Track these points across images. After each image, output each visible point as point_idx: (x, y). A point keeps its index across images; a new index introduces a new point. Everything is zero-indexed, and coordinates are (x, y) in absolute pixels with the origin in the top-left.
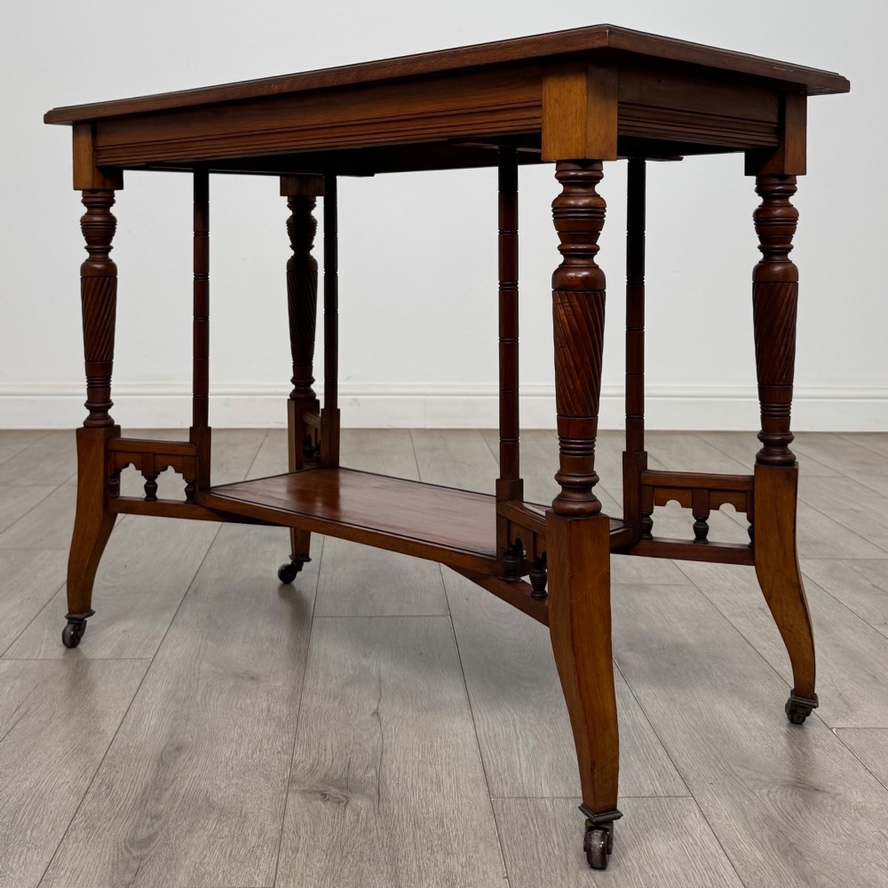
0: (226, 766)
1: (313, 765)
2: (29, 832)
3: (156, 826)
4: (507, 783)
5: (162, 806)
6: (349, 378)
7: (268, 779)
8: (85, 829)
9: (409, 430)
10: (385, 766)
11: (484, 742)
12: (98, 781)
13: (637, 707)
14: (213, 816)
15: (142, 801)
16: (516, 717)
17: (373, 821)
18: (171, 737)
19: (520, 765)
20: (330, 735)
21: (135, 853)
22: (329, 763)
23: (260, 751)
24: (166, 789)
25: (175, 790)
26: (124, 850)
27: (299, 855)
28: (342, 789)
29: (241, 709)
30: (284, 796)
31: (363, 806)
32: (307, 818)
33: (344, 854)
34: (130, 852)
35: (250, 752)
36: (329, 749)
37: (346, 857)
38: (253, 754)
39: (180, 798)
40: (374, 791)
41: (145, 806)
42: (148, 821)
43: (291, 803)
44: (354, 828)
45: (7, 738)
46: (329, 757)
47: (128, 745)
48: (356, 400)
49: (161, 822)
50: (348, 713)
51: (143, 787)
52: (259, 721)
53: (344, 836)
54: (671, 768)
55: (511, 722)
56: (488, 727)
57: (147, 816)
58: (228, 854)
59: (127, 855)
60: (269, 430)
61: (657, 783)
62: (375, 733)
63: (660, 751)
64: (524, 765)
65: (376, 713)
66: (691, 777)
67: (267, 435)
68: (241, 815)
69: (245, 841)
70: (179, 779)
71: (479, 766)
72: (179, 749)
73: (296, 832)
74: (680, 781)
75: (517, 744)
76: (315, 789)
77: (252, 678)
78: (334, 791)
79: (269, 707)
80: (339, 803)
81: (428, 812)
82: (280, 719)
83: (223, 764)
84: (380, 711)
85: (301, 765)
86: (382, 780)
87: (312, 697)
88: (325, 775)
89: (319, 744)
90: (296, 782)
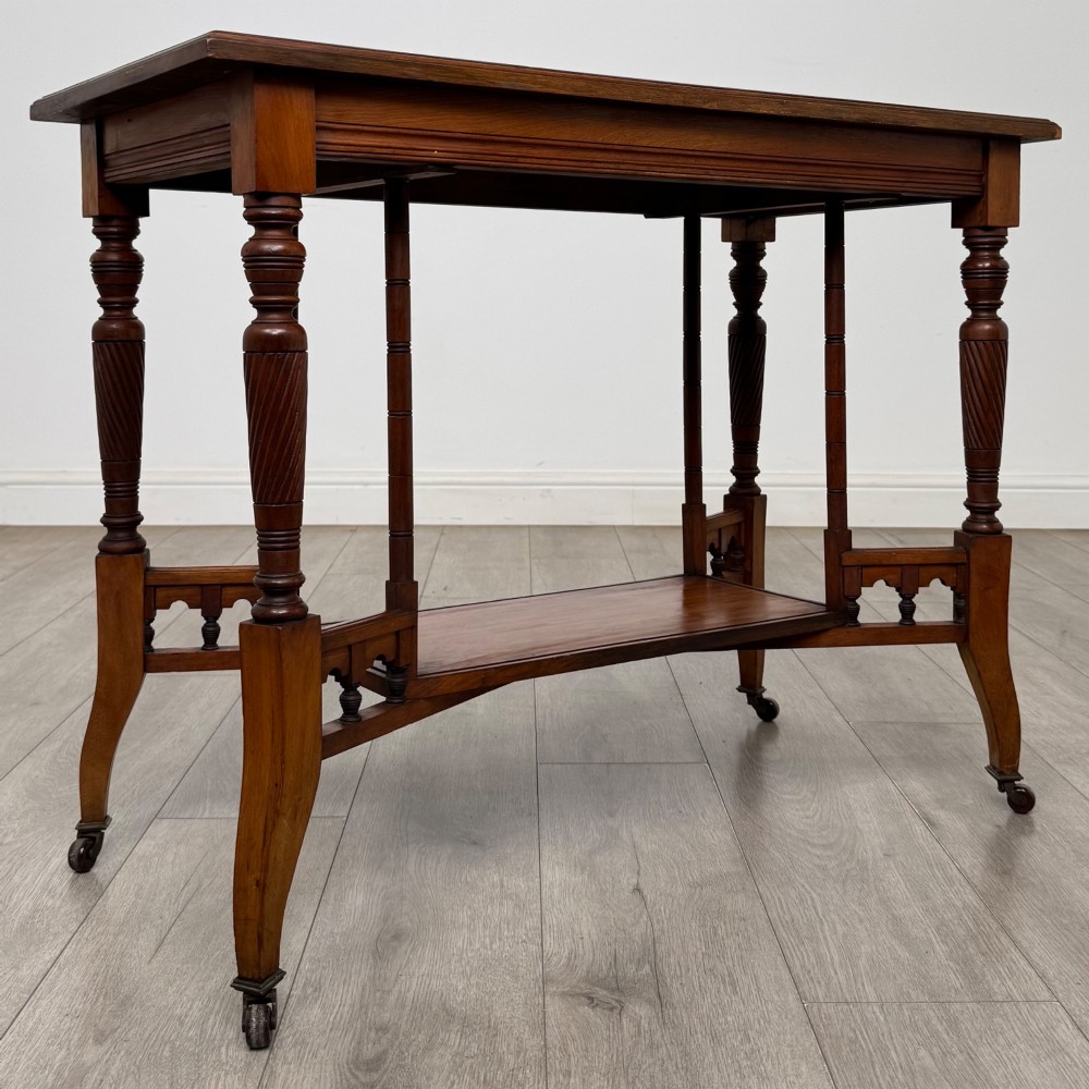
0: (460, 960)
1: (569, 959)
2: (223, 1049)
3: (384, 1041)
4: (819, 983)
5: (388, 1015)
7: (516, 978)
8: (294, 1046)
9: (614, 527)
10: (661, 961)
11: (781, 929)
12: (301, 980)
14: (455, 1027)
15: (361, 1007)
16: (815, 896)
17: (659, 1034)
18: (385, 920)
20: (585, 919)
21: (363, 1079)
22: (589, 957)
23: (500, 940)
24: (389, 991)
25: (400, 992)
26: (348, 1074)
27: (572, 1081)
28: (612, 991)
29: (467, 883)
30: (541, 1001)
31: (642, 1014)
32: (574, 1030)
33: (630, 1080)
34: (356, 1077)
36: (586, 937)
37: (634, 1082)
38: (491, 943)
39: (409, 1003)
40: (653, 994)
41: (366, 1013)
42: (373, 1035)
43: (550, 1009)
44: (636, 1044)
46: (588, 947)
47: (332, 932)
49: (389, 1036)
50: (602, 889)
51: (360, 988)
52: (491, 898)
53: (625, 1055)
55: (810, 902)
56: (782, 908)
57: (370, 1029)
58: (482, 1078)
59: (353, 1081)
60: (443, 528)
62: (641, 915)
65: (637, 889)
67: (442, 534)
68: (489, 1026)
69: (501, 1061)
70: (403, 978)
71: (780, 959)
72: (397, 937)
73: (564, 1049)
75: (823, 932)
76: (578, 991)
77: (475, 843)
78: (601, 993)
79: (501, 881)
80: (612, 1009)
81: (727, 1022)
82: (517, 896)
83: (456, 958)
84: (642, 886)
85: (555, 959)
86: (660, 979)
87: (553, 868)
88: (588, 972)
89: (573, 930)
90: (552, 981)
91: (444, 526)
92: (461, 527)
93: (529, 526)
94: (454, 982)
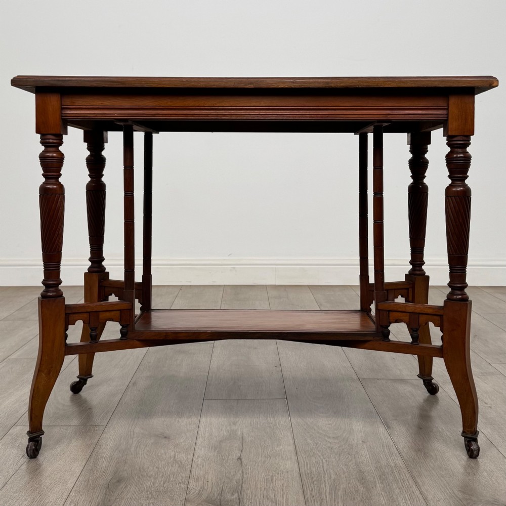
0: (147, 492)
1: (200, 491)
4: (317, 502)
6: (230, 255)
9: (266, 285)
10: (244, 492)
11: (305, 477)
12: (69, 501)
13: (398, 455)
16: (324, 461)
18: (115, 473)
19: (326, 490)
20: (211, 472)
22: (209, 490)
23: (168, 482)
29: (158, 456)
35: (162, 483)
36: (210, 481)
38: (164, 484)
45: (16, 474)
46: (210, 485)
48: (234, 268)
50: (222, 459)
51: (97, 504)
52: (168, 463)
54: (418, 492)
55: (321, 464)
56: (307, 467)
61: (409, 502)
62: (239, 471)
63: (411, 481)
64: (328, 491)
65: (240, 459)
66: (430, 497)
67: (181, 289)
70: (118, 500)
71: (301, 491)
72: (119, 481)
74: (423, 501)
75: (324, 478)
77: (166, 437)
79: (175, 455)
82: (181, 462)
83: (145, 491)
84: (242, 457)
85: (193, 491)
86: (241, 500)
87: (201, 449)
88: (207, 497)
89: (204, 478)
90: (189, 501)
91: (182, 286)
92: (191, 286)
93: (224, 285)
94: (142, 502)
